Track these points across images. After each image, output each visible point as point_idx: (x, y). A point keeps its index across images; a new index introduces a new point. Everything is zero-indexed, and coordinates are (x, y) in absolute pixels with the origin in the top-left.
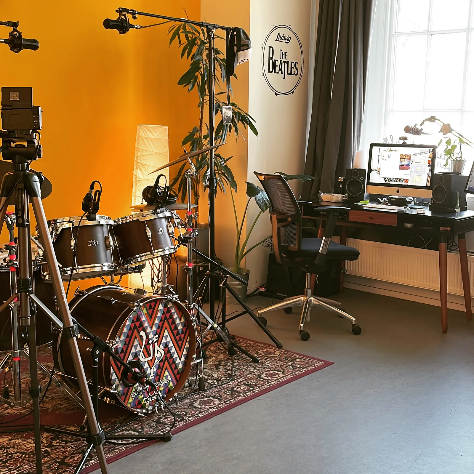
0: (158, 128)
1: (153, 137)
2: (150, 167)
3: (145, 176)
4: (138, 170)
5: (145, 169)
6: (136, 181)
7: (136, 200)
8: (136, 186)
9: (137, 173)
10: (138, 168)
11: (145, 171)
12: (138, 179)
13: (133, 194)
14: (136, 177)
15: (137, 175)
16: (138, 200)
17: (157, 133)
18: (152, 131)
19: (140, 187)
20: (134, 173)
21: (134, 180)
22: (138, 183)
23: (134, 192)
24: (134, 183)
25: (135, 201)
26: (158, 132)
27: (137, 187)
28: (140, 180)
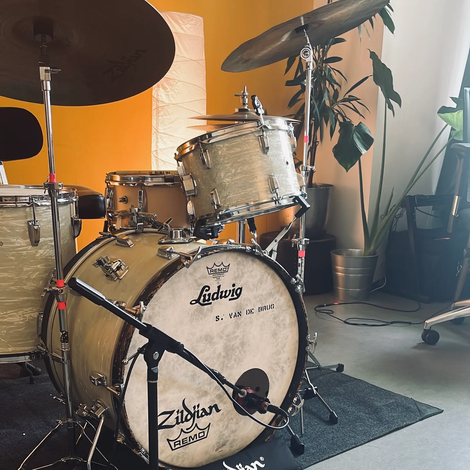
0: (190, 18)
1: (182, 32)
2: (180, 83)
3: (172, 99)
4: (161, 89)
5: (172, 86)
6: (157, 108)
7: (159, 139)
8: (157, 116)
9: (159, 94)
10: (160, 86)
11: (172, 90)
12: (160, 105)
13: (154, 130)
14: (158, 100)
15: (159, 97)
16: (162, 140)
17: (188, 26)
18: (180, 22)
19: (164, 117)
20: (153, 94)
21: (154, 107)
22: (161, 111)
23: (155, 127)
24: (154, 113)
25: (157, 142)
26: (190, 24)
27: (160, 118)
28: (164, 105)
